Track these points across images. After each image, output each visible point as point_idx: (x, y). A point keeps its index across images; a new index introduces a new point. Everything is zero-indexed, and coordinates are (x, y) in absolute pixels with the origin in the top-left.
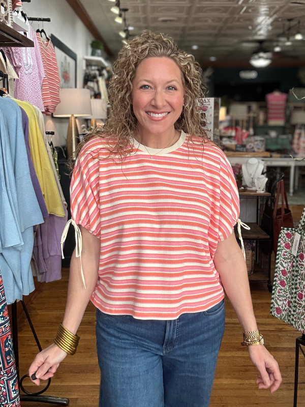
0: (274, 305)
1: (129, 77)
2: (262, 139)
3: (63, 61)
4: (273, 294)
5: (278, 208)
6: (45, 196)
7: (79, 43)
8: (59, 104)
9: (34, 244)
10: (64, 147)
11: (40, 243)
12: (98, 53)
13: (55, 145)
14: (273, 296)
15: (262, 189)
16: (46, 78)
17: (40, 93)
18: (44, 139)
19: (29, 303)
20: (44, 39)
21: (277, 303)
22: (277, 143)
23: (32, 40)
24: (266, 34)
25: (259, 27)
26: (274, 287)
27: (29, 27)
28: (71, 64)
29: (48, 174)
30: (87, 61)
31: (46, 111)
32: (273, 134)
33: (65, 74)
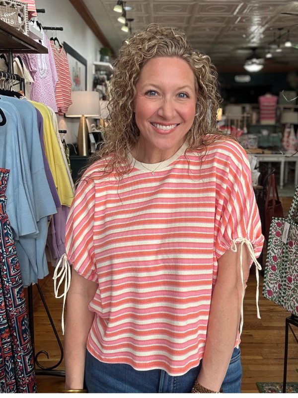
0: (266, 288)
1: (132, 79)
2: (255, 137)
3: (75, 66)
4: (265, 278)
5: (270, 199)
6: (58, 189)
7: (89, 50)
8: (71, 105)
9: (48, 233)
10: (75, 145)
11: (54, 232)
12: (106, 59)
13: (67, 142)
14: (265, 280)
15: (255, 182)
16: (59, 82)
17: (54, 95)
18: (57, 137)
19: (44, 286)
20: (57, 46)
21: (269, 286)
22: (268, 141)
23: (46, 47)
24: (258, 42)
25: (252, 36)
26: (266, 272)
27: (44, 36)
28: (81, 69)
29: (61, 169)
30: (96, 66)
31: (59, 112)
32: (265, 133)
33: (76, 78)
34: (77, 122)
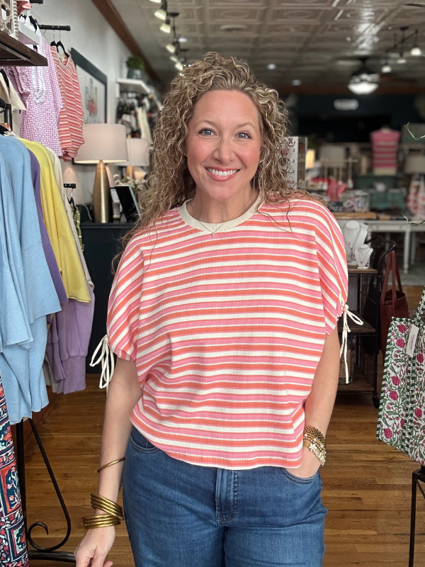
0: (382, 426)
1: (184, 116)
2: (365, 194)
3: (88, 86)
4: (381, 410)
5: (388, 290)
6: (63, 273)
7: (111, 61)
8: (82, 146)
9: (47, 341)
10: (89, 206)
11: (56, 339)
12: (137, 75)
13: (76, 202)
14: (380, 414)
15: (365, 263)
16: (64, 110)
17: (56, 129)
18: (61, 194)
19: (41, 423)
20: (62, 55)
21: (386, 423)
22: (385, 200)
23: (45, 56)
24: (370, 48)
25: (361, 39)
26: (381, 401)
27: (41, 39)
28: (98, 90)
29: (67, 242)
30: (121, 85)
31: (64, 155)
32: (380, 187)
33: (91, 103)
34: (92, 171)
